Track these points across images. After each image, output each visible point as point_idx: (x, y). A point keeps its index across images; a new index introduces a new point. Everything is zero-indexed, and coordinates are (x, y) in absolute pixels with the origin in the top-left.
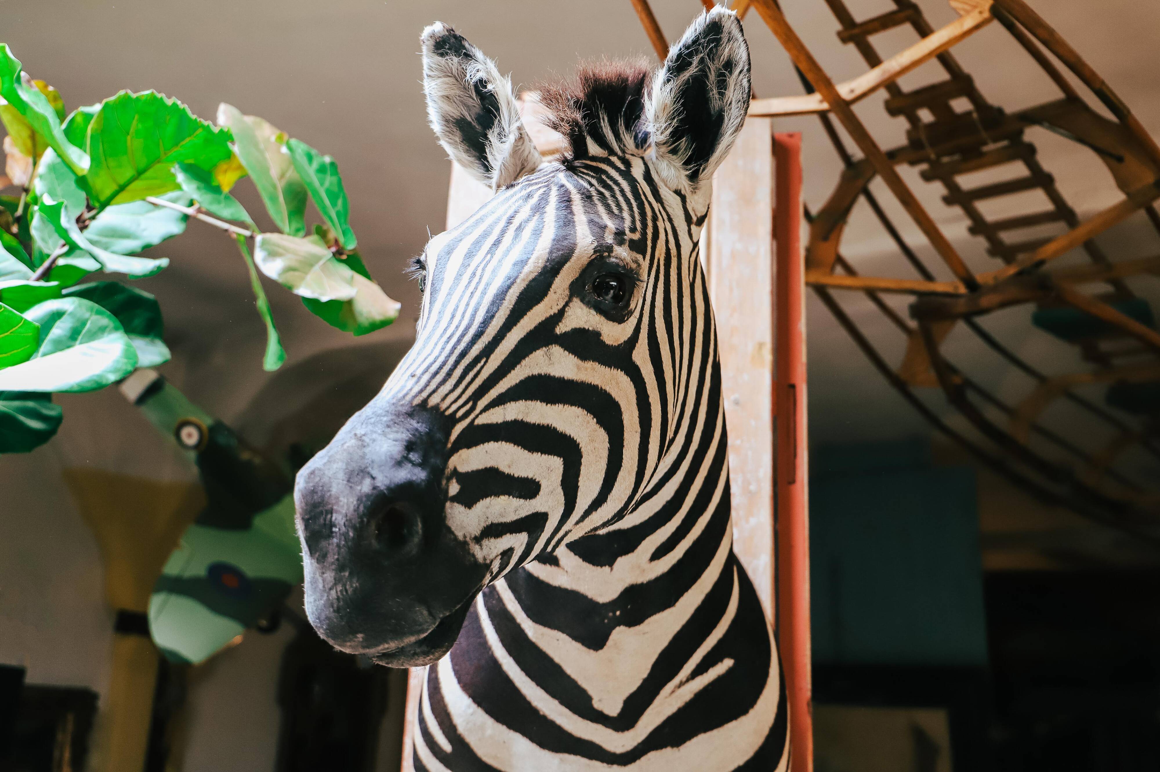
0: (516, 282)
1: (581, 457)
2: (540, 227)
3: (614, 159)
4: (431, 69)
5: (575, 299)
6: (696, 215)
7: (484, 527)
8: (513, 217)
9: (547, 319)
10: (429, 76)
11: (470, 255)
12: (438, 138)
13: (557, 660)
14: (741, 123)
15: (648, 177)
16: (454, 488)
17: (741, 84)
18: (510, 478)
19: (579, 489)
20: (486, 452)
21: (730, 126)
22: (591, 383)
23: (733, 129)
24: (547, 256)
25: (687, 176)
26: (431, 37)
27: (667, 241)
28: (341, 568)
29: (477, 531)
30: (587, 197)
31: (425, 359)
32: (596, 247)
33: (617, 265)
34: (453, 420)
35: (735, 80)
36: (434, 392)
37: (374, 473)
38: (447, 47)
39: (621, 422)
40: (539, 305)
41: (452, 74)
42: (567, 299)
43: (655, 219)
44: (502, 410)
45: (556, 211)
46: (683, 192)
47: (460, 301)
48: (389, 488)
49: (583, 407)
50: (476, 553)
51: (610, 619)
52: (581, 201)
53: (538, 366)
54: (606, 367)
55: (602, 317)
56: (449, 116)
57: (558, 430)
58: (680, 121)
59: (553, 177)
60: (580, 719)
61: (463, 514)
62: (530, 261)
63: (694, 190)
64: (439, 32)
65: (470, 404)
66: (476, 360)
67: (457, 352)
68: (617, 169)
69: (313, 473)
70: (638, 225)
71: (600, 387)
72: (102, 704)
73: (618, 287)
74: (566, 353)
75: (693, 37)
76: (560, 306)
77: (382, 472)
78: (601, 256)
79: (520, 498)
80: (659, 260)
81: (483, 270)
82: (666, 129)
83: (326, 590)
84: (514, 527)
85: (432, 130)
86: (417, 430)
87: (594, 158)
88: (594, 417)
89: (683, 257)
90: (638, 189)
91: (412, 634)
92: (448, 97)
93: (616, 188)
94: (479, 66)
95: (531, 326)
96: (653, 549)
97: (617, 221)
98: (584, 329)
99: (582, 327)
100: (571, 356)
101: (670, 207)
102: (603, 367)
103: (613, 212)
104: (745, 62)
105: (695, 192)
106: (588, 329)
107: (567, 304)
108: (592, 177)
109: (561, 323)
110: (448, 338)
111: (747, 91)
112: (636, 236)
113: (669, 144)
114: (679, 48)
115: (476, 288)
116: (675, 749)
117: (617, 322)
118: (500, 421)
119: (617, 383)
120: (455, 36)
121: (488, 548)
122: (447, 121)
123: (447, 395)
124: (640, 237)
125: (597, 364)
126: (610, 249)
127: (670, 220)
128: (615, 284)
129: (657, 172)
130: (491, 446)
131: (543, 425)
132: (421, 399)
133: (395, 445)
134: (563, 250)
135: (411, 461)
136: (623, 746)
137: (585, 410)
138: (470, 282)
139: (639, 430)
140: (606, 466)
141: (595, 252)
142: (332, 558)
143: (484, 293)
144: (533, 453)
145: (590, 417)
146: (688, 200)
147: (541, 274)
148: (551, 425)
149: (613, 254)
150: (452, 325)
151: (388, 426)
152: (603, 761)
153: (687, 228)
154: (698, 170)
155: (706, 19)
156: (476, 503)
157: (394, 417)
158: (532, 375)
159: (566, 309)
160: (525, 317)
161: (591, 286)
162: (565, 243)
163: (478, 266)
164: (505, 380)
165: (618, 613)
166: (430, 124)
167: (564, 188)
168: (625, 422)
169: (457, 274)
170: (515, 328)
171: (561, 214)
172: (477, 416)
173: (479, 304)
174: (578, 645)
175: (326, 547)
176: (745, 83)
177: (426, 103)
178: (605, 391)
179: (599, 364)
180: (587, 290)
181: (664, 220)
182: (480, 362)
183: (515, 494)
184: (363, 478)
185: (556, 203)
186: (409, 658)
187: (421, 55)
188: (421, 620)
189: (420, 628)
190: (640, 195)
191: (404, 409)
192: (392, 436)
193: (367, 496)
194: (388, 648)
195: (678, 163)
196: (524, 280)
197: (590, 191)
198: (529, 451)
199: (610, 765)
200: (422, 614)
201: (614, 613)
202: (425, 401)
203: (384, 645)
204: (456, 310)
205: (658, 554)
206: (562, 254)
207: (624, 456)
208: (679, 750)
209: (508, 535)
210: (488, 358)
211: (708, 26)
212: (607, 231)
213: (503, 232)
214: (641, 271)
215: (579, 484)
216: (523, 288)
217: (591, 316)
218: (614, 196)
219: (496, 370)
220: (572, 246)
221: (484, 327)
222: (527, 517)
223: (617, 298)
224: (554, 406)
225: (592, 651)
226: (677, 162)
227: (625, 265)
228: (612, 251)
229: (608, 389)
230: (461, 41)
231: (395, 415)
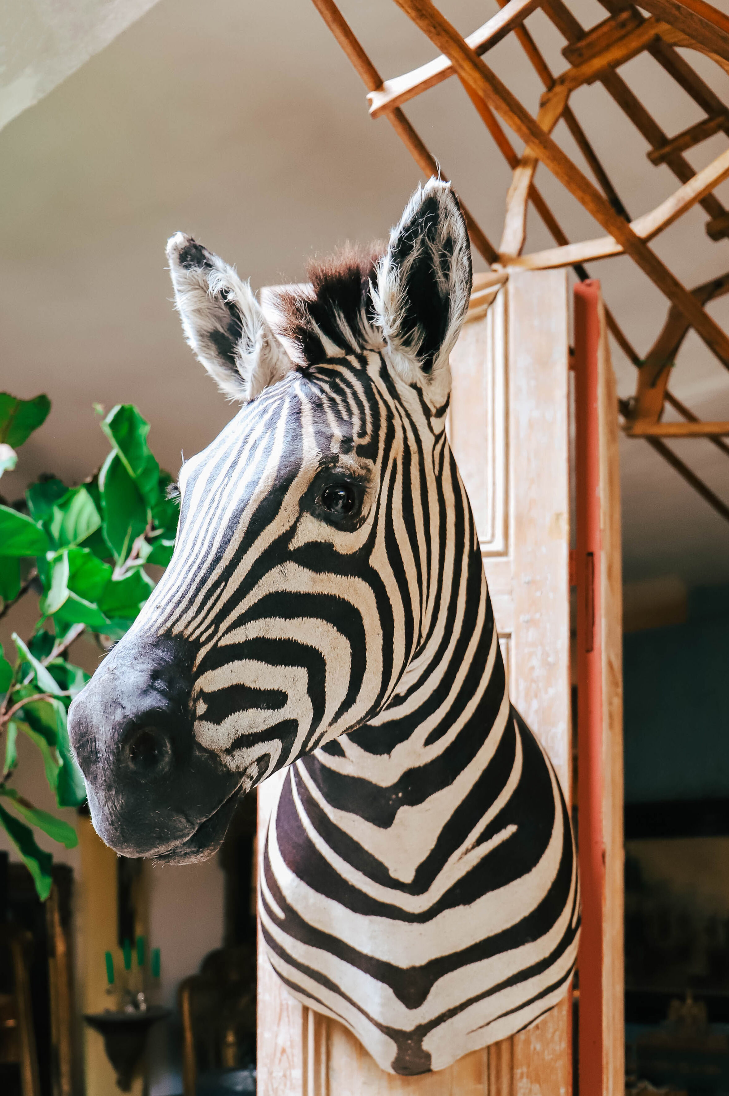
0: (248, 504)
1: (325, 664)
2: (271, 444)
3: (352, 359)
4: (179, 283)
5: (305, 514)
6: (435, 407)
7: (234, 739)
8: (248, 436)
9: (280, 537)
10: (179, 291)
11: (211, 480)
12: (195, 355)
13: (356, 838)
14: (466, 305)
15: (384, 373)
16: (201, 708)
17: (462, 263)
18: (257, 692)
19: (326, 695)
20: (231, 670)
21: (456, 310)
22: (328, 594)
23: (459, 312)
24: (276, 474)
25: (420, 367)
26: (175, 249)
27: (405, 439)
28: (109, 788)
29: (227, 744)
30: (318, 406)
31: (169, 590)
32: (321, 460)
33: (343, 474)
34: (197, 645)
35: (456, 260)
36: (177, 620)
37: (124, 703)
38: (189, 259)
39: (362, 626)
40: (271, 524)
41: (200, 286)
42: (297, 514)
43: (390, 417)
44: (243, 630)
45: (286, 426)
46: (419, 385)
47: (200, 528)
48: (137, 716)
49: (322, 617)
50: (228, 764)
51: (393, 801)
52: (310, 412)
53: (275, 584)
54: (342, 576)
55: (333, 528)
56: (203, 331)
57: (299, 642)
58: (408, 311)
59: (289, 387)
60: (381, 887)
61: (213, 731)
62: (261, 482)
63: (430, 381)
64: (181, 244)
65: (213, 627)
66: (216, 585)
67: (198, 579)
68: (352, 369)
69: (78, 706)
70: (369, 428)
71: (338, 596)
72: (77, 875)
73: (346, 497)
74: (301, 567)
75: (411, 217)
76: (292, 523)
77: (130, 701)
78: (327, 468)
79: (268, 709)
80: (395, 461)
81: (221, 494)
82: (394, 321)
83: (101, 807)
84: (267, 735)
85: (189, 347)
86: (162, 659)
87: (333, 361)
88: (334, 626)
89: (425, 452)
90: (372, 389)
91: (176, 838)
92: (199, 311)
93: (348, 391)
94: (220, 275)
95: (266, 546)
96: (425, 736)
97: (345, 428)
98: (317, 542)
99: (314, 541)
100: (306, 570)
101: (407, 402)
102: (339, 577)
103: (342, 419)
104: (463, 239)
105: (431, 384)
106: (321, 541)
107: (298, 520)
108: (326, 382)
109: (294, 539)
110: (190, 567)
111: (468, 270)
112: (366, 441)
113: (401, 336)
114: (399, 232)
115: (214, 514)
116: (467, 906)
117: (348, 532)
118: (242, 640)
119: (356, 590)
120: (196, 247)
121: (240, 757)
122: (202, 335)
123: (190, 622)
124: (370, 441)
125: (333, 574)
126: (335, 459)
127: (408, 416)
128: (344, 493)
129: (393, 367)
130: (236, 665)
131: (284, 640)
132: (166, 628)
133: (141, 676)
134: (290, 466)
135: (156, 689)
136: (420, 907)
137: (324, 621)
138: (209, 509)
139: (381, 632)
140: (350, 670)
141: (320, 464)
142: (101, 780)
143: (221, 518)
144: (276, 667)
145: (330, 626)
146: (424, 393)
147: (271, 493)
148: (292, 638)
149: (339, 464)
150: (193, 554)
151: (136, 659)
152: (404, 920)
153: (426, 422)
154: (431, 360)
155: (421, 195)
156: (225, 719)
157: (141, 649)
158: (270, 593)
159: (298, 525)
160: (259, 537)
161: (320, 498)
162: (292, 459)
163: (217, 491)
164: (244, 600)
165: (400, 795)
166: (187, 341)
167: (296, 398)
168: (366, 627)
169: (200, 500)
170: (250, 549)
171: (289, 427)
172: (220, 638)
173: (216, 530)
174: (370, 825)
175: (95, 770)
176: (466, 262)
177: (181, 320)
178: (344, 599)
179: (335, 574)
180: (316, 504)
181: (401, 417)
182: (219, 587)
183: (263, 706)
184: (115, 708)
185: (286, 417)
186: (183, 858)
187: (169, 270)
188: (181, 827)
189: (181, 834)
190: (374, 394)
191: (150, 641)
192: (139, 667)
193: (120, 724)
194: (158, 852)
195: (412, 355)
196: (255, 501)
197: (321, 399)
198: (273, 665)
199: (411, 923)
200: (180, 821)
201: (397, 795)
202: (170, 630)
203: (154, 850)
204: (196, 538)
205: (431, 739)
206: (289, 470)
207: (367, 659)
208: (470, 907)
209: (260, 743)
210: (227, 581)
211: (424, 203)
212: (333, 440)
213: (239, 452)
214: (372, 475)
215: (326, 689)
216: (255, 509)
217: (322, 528)
218: (345, 401)
219: (235, 592)
220: (298, 461)
221: (221, 552)
222: (277, 725)
223: (347, 507)
224: (293, 620)
225: (382, 829)
226: (412, 352)
227: (351, 474)
228: (338, 461)
229: (346, 598)
230: (201, 251)
231: (142, 646)
